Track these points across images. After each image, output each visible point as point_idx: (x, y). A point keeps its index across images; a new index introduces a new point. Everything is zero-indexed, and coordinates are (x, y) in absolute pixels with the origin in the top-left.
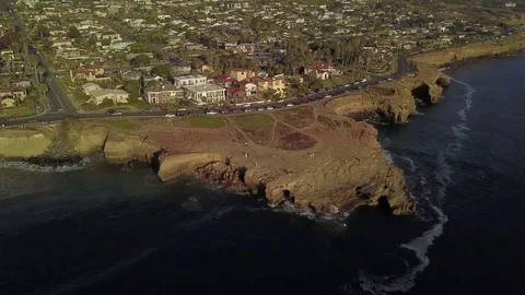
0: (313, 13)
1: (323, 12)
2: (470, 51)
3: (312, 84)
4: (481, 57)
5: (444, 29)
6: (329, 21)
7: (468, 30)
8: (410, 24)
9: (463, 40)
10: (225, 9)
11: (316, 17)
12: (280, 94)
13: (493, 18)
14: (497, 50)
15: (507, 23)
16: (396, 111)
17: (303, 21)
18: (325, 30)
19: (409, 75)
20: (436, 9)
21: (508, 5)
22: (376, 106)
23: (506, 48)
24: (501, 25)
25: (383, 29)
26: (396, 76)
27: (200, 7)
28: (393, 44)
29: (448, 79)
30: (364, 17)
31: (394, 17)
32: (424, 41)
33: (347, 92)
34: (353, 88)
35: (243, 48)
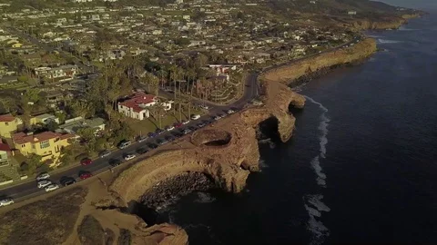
0: (173, 24)
1: (184, 22)
2: (323, 62)
4: (333, 67)
5: (298, 38)
6: (186, 32)
7: (320, 39)
8: (266, 33)
9: (315, 50)
10: (79, 21)
11: (176, 28)
13: (341, 25)
14: (349, 59)
15: (352, 29)
16: (228, 176)
17: (160, 32)
19: (256, 103)
20: (292, 17)
21: (350, 13)
23: (356, 57)
24: (348, 32)
25: (240, 39)
26: (238, 108)
29: (301, 100)
30: (224, 27)
31: (252, 26)
32: (278, 53)
34: (179, 133)
35: (60, 73)
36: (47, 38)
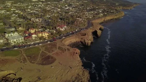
0: (63, 7)
1: (66, 7)
2: (108, 18)
3: (58, 33)
4: (111, 20)
5: (101, 11)
6: (67, 10)
7: (107, 12)
8: (91, 10)
9: (106, 15)
10: (36, 6)
11: (64, 8)
12: (46, 38)
13: (113, 8)
14: (116, 17)
15: (117, 9)
16: (87, 41)
17: (60, 10)
18: (66, 13)
19: (91, 27)
20: (98, 5)
21: (116, 4)
22: (80, 40)
23: (118, 17)
24: (116, 10)
25: (84, 12)
26: (87, 28)
27: (27, 6)
28: (86, 17)
29: (103, 27)
30: (78, 8)
31: (87, 8)
32: (95, 15)
33: (70, 35)
34: (73, 33)
35: (37, 20)
36: (28, 11)
